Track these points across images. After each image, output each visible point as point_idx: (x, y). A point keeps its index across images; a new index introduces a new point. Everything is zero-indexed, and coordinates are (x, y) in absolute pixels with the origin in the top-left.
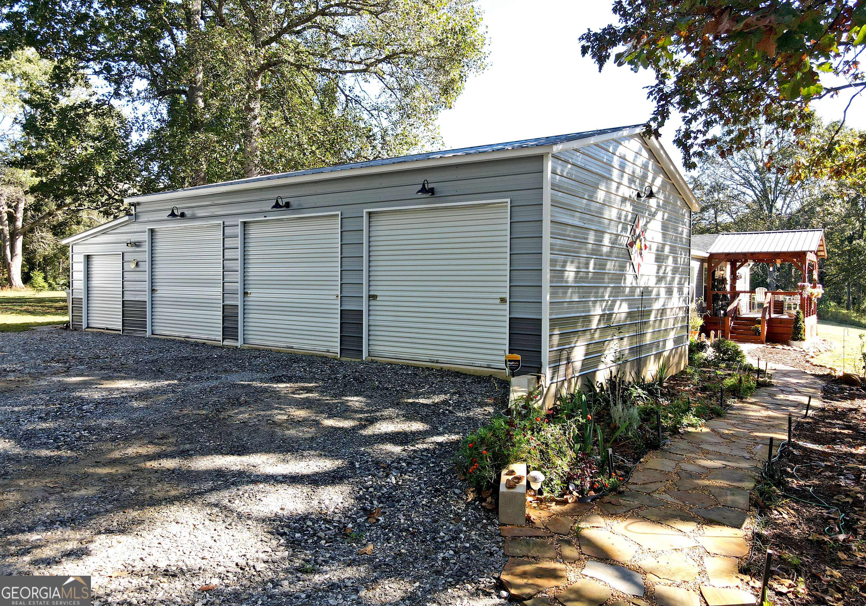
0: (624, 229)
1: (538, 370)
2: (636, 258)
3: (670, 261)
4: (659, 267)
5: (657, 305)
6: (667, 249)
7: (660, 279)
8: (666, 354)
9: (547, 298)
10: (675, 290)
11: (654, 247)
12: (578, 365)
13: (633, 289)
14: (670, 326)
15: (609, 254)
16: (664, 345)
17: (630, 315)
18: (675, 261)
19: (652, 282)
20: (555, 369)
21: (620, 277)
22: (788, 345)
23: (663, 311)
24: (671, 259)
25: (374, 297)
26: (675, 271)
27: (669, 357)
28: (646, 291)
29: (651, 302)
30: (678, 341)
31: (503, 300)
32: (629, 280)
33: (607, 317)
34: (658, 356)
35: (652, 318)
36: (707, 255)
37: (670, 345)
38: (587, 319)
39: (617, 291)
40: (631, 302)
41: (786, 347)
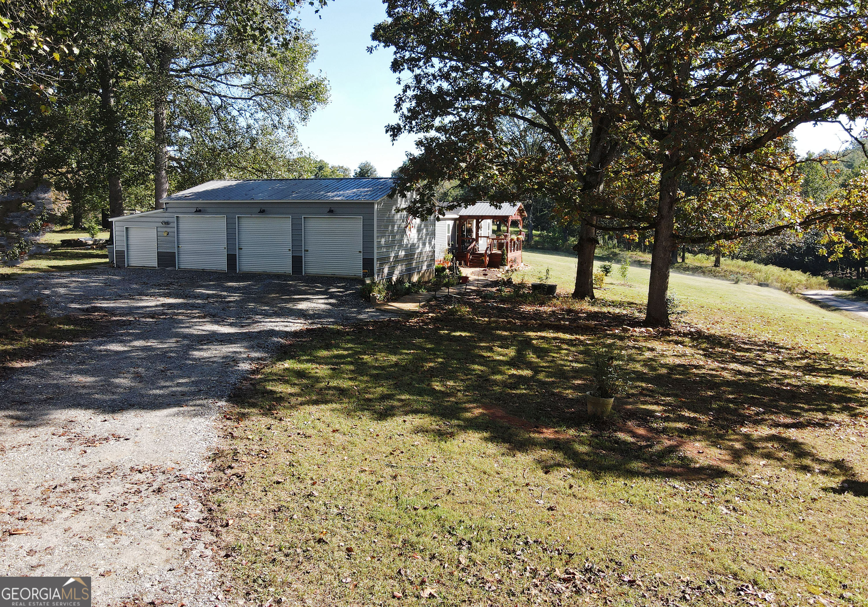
0: (403, 221)
1: (373, 275)
2: (408, 232)
3: (424, 231)
4: (419, 234)
5: (418, 251)
6: (423, 225)
7: (419, 239)
8: (423, 271)
9: (376, 251)
10: (427, 243)
11: (416, 226)
12: (386, 274)
13: (407, 245)
14: (425, 259)
15: (397, 232)
16: (422, 268)
17: (406, 255)
18: (427, 230)
19: (416, 241)
20: (378, 275)
21: (402, 240)
22: (498, 268)
23: (421, 253)
24: (424, 230)
25: (307, 251)
26: (427, 234)
27: (424, 273)
28: (413, 245)
29: (415, 249)
30: (429, 266)
31: (360, 252)
32: (405, 241)
33: (396, 257)
34: (419, 272)
35: (416, 256)
36: (458, 217)
37: (425, 268)
38: (389, 258)
39: (401, 246)
40: (406, 250)
41: (496, 269)
